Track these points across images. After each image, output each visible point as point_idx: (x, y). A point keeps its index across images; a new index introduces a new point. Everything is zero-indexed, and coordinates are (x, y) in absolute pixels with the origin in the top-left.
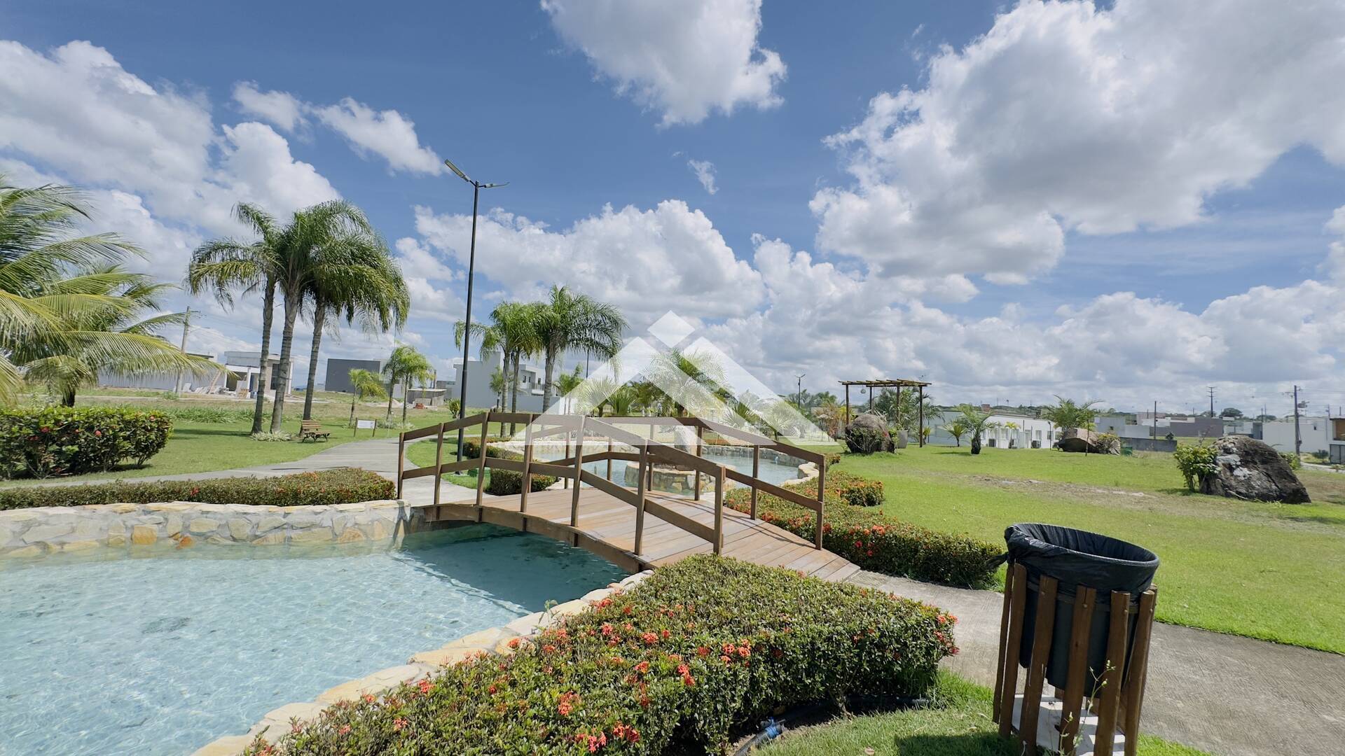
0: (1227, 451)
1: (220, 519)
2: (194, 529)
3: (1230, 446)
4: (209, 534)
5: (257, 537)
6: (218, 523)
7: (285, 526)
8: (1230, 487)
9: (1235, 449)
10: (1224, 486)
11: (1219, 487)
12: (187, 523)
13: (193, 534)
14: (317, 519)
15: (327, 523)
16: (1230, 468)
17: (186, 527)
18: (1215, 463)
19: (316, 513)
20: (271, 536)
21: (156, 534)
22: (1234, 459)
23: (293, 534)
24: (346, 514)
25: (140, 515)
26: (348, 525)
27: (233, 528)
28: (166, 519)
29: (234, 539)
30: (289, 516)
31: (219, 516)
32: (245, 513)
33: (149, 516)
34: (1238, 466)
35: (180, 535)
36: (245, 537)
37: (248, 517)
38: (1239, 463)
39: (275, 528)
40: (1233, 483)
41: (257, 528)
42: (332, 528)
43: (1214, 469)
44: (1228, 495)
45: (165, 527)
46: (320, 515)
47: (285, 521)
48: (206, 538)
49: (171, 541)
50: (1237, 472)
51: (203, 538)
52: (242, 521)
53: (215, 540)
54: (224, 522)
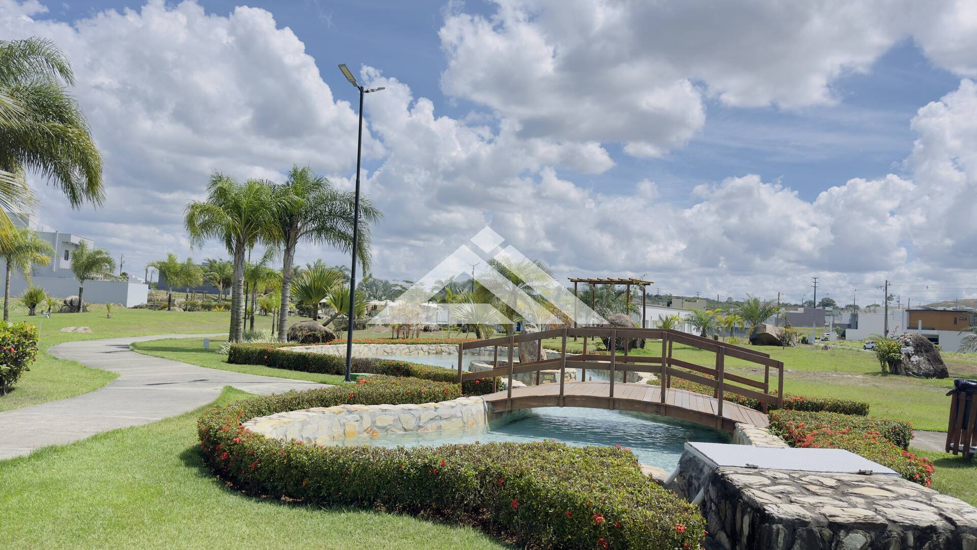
0: (907, 344)
1: (394, 415)
2: (379, 424)
3: (908, 340)
4: (388, 427)
5: (420, 427)
6: (393, 418)
7: (437, 418)
8: (908, 369)
9: (911, 343)
10: (906, 369)
11: (903, 369)
12: (374, 420)
13: (378, 427)
14: (453, 412)
15: (459, 414)
16: (909, 356)
17: (374, 422)
18: (900, 353)
19: (453, 407)
20: (429, 426)
21: (357, 429)
22: (910, 349)
23: (443, 423)
24: (467, 407)
25: (346, 415)
26: (469, 416)
27: (402, 421)
28: (361, 417)
29: (405, 430)
30: (438, 410)
31: (393, 413)
32: (410, 409)
33: (351, 416)
34: (913, 355)
35: (369, 429)
36: (412, 428)
37: (412, 412)
38: (913, 353)
39: (431, 419)
40: (911, 366)
41: (420, 420)
42: (462, 417)
43: (900, 357)
44: (908, 375)
45: (361, 423)
46: (454, 409)
47: (436, 414)
48: (387, 431)
49: (365, 435)
50: (912, 359)
51: (384, 430)
52: (408, 416)
53: (393, 431)
54: (396, 417)
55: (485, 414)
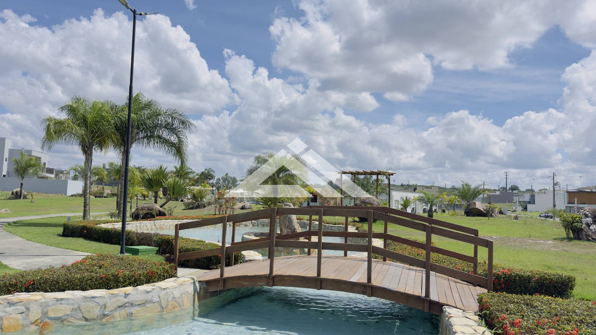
0: (586, 216)
1: (73, 304)
2: (52, 315)
3: (587, 213)
4: (65, 318)
5: (105, 315)
6: (71, 307)
7: (127, 305)
8: (589, 236)
9: (590, 215)
11: (584, 236)
12: (45, 310)
13: (51, 319)
14: (148, 297)
15: (156, 299)
16: (588, 225)
17: (45, 314)
18: (581, 222)
19: (148, 292)
20: (116, 314)
21: (21, 322)
22: (589, 220)
23: (133, 310)
24: (168, 290)
25: (5, 307)
26: (170, 299)
27: (83, 310)
28: (28, 309)
29: (86, 320)
30: (129, 296)
31: (71, 302)
32: (93, 297)
33: (13, 308)
34: (591, 224)
35: (39, 321)
36: (95, 317)
37: (96, 300)
38: (592, 222)
39: (119, 307)
40: (590, 233)
41: (105, 308)
42: (160, 302)
43: (582, 226)
45: (27, 315)
46: (150, 294)
47: (126, 300)
48: (62, 321)
49: (34, 327)
50: (591, 227)
51: (59, 321)
52: (91, 304)
53: (70, 322)
54: (76, 306)
55: (194, 295)
